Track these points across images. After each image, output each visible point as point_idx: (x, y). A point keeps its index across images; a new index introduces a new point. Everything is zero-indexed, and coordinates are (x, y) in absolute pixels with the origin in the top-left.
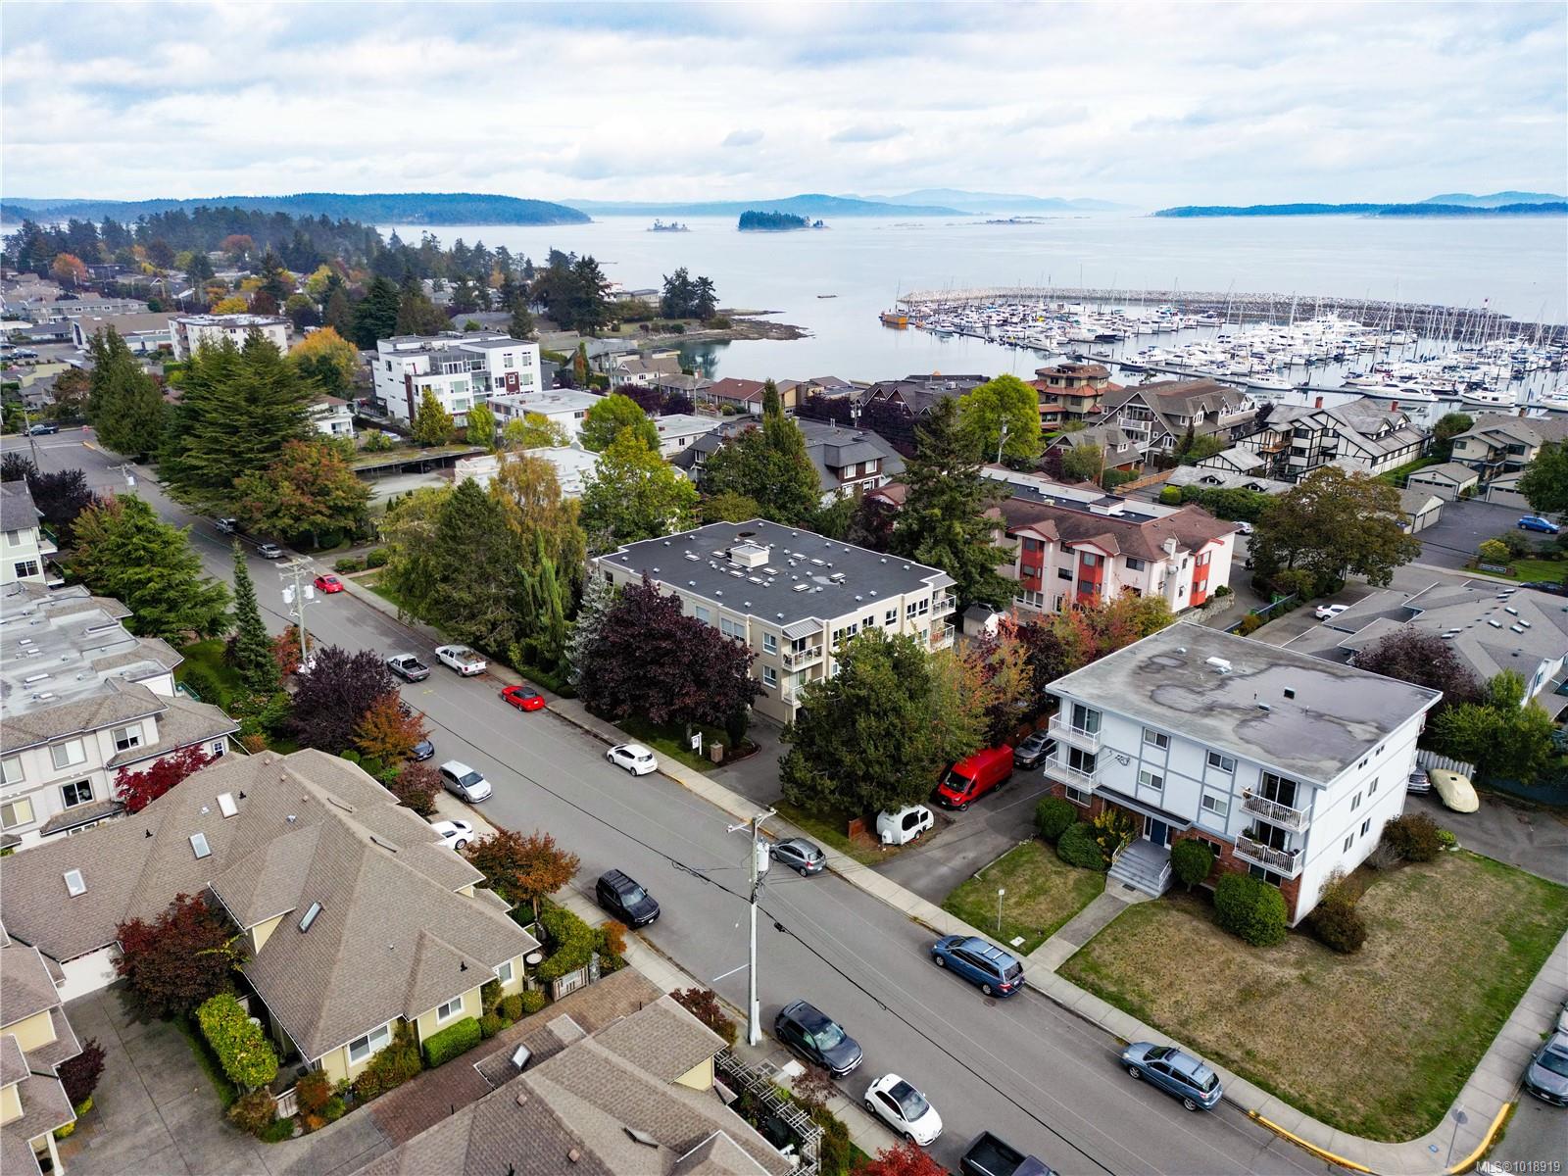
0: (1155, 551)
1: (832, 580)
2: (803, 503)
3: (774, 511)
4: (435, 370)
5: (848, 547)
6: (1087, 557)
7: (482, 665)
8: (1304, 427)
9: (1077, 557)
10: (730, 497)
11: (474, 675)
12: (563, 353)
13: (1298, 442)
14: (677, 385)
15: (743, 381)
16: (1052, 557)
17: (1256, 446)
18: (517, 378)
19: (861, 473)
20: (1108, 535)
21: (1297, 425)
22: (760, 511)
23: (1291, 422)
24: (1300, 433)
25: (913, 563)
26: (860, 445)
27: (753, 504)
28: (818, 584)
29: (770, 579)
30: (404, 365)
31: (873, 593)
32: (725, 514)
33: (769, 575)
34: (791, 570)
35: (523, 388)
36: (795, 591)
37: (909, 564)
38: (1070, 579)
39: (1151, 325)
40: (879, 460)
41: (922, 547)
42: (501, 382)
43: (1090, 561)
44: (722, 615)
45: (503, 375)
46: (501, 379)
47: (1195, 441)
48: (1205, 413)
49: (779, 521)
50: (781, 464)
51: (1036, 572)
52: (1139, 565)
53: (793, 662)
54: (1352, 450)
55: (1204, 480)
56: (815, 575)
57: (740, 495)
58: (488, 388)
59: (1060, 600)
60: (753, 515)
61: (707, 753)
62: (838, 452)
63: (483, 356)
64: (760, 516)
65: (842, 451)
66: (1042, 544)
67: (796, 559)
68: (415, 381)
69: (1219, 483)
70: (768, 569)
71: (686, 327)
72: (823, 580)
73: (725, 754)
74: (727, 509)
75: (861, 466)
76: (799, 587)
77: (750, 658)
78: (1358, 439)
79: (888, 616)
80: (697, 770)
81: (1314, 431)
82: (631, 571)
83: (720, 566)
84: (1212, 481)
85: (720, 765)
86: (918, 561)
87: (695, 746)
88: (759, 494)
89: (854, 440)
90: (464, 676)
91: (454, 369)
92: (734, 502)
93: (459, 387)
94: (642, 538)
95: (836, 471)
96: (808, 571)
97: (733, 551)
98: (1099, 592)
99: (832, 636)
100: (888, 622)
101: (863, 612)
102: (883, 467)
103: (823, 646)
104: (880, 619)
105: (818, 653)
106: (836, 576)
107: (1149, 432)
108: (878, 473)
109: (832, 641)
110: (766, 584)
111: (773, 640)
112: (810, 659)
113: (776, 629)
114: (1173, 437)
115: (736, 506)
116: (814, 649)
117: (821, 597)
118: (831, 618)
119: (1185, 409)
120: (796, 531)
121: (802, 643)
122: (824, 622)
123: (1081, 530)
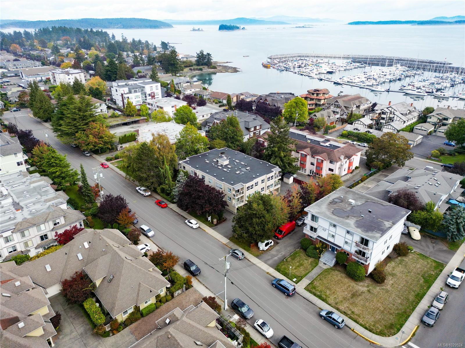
0: (338, 159)
1: (247, 170)
2: (238, 142)
3: (230, 144)
4: (130, 92)
5: (251, 158)
6: (319, 160)
7: (149, 193)
8: (385, 112)
9: (316, 160)
10: (218, 141)
11: (147, 196)
12: (167, 82)
13: (383, 116)
14: (201, 93)
15: (221, 93)
16: (309, 159)
17: (371, 117)
18: (154, 93)
19: (255, 129)
20: (325, 153)
21: (383, 111)
22: (226, 145)
23: (381, 110)
24: (383, 113)
25: (270, 163)
26: (255, 120)
27: (224, 143)
28: (242, 171)
29: (229, 170)
30: (121, 91)
31: (258, 174)
32: (216, 146)
33: (229, 168)
34: (235, 166)
35: (156, 97)
36: (236, 174)
37: (268, 164)
38: (314, 165)
39: (344, 67)
40: (261, 125)
41: (272, 159)
42: (150, 95)
43: (320, 161)
44: (216, 182)
45: (150, 93)
46: (150, 94)
47: (353, 115)
48: (356, 106)
49: (231, 148)
50: (232, 130)
51: (304, 163)
52: (333, 163)
53: (236, 196)
54: (398, 119)
55: (355, 129)
56: (242, 168)
57: (220, 140)
58: (146, 97)
59: (311, 171)
60: (224, 147)
61: (212, 222)
62: (249, 124)
63: (144, 87)
65: (250, 123)
66: (306, 155)
67: (237, 162)
68: (124, 95)
69: (359, 130)
70: (229, 166)
71: (203, 69)
72: (244, 169)
73: (217, 222)
74: (217, 144)
75: (255, 127)
76: (237, 172)
77: (224, 195)
78: (400, 116)
79: (262, 181)
80: (210, 227)
81: (387, 113)
82: (190, 166)
83: (215, 165)
84: (357, 130)
85: (216, 225)
86: (271, 163)
87: (209, 220)
88: (226, 139)
89: (253, 119)
90: (144, 196)
91: (136, 92)
93: (137, 97)
94: (193, 155)
95: (248, 129)
96: (240, 166)
97: (219, 160)
98: (322, 170)
99: (246, 188)
100: (262, 183)
101: (255, 181)
102: (262, 127)
103: (244, 191)
104: (260, 182)
105: (243, 193)
106: (248, 168)
107: (340, 111)
108: (260, 129)
109: (246, 189)
110: (228, 171)
111: (230, 190)
112: (240, 195)
113: (231, 187)
114: (347, 113)
115: (219, 143)
116: (242, 192)
117: (244, 176)
118: (246, 183)
119: (351, 105)
120: (237, 152)
121: (238, 191)
122: (244, 185)
123: (317, 151)
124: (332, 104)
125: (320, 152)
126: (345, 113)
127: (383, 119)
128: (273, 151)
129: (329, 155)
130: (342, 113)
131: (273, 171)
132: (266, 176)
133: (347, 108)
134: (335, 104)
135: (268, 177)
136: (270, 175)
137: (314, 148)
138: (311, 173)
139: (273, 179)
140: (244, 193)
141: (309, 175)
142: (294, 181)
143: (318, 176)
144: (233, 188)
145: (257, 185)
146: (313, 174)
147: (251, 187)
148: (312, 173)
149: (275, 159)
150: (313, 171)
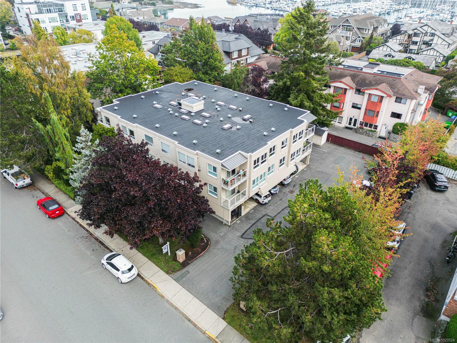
1: (244, 120)
2: (216, 71)
3: (201, 76)
4: (41, 12)
5: (248, 97)
6: (373, 97)
7: (28, 181)
8: (419, 32)
9: (366, 97)
10: (178, 68)
11: (22, 188)
12: (106, 10)
13: (415, 39)
14: (152, 21)
15: (179, 19)
16: (351, 97)
17: (398, 41)
18: (80, 16)
19: (240, 56)
20: (384, 84)
21: (415, 31)
22: (194, 76)
23: (413, 30)
24: (416, 35)
25: (288, 106)
26: (239, 41)
27: (190, 72)
28: (236, 124)
29: (207, 121)
30: (25, 9)
31: (273, 129)
32: (176, 78)
33: (206, 117)
34: (218, 113)
35: (84, 21)
36: (223, 129)
38: (360, 108)
40: (248, 48)
41: (292, 96)
42: (73, 18)
43: (375, 99)
44: (178, 150)
45: (73, 15)
46: (73, 17)
47: (373, 39)
48: (374, 27)
49: (204, 81)
50: (205, 49)
51: (340, 105)
52: (403, 101)
53: (229, 183)
54: (440, 41)
55: (386, 56)
56: (233, 116)
57: (183, 67)
58: (67, 21)
59: (351, 119)
60: (191, 78)
61: (174, 257)
62: (229, 45)
63: (63, 5)
64: (194, 78)
65: (231, 43)
66: (346, 89)
67: (220, 106)
68: (31, 16)
69: (393, 57)
70: (204, 114)
71: (156, 3)
72: (237, 120)
73: (186, 254)
74: (176, 75)
75: (240, 51)
76: (226, 126)
77: (201, 186)
78: (442, 36)
79: (283, 144)
80: (167, 273)
81: (423, 33)
82: (119, 117)
83: (175, 111)
84: (389, 56)
85: (184, 265)
86: (291, 105)
87: (165, 251)
88: (193, 66)
89: (236, 38)
90: (16, 188)
91: (49, 11)
92: (180, 71)
93: (52, 20)
94: (128, 94)
95: (228, 54)
96: (228, 114)
97: (182, 102)
98: (377, 116)
99: (253, 163)
100: (282, 148)
101: (270, 144)
102: (250, 52)
103: (247, 170)
104: (279, 146)
105: (244, 175)
106: (247, 117)
107: (351, 36)
108: (247, 55)
109: (253, 166)
110: (205, 125)
111: (215, 169)
112: (239, 180)
113: (217, 162)
114: (361, 38)
115: (181, 73)
116: (242, 173)
117: (241, 133)
118: (253, 151)
119: (367, 26)
120: (216, 87)
121: (233, 171)
122: (248, 155)
123: (367, 82)
124: (339, 27)
125: (373, 83)
126: (359, 37)
127: (415, 43)
128: (293, 79)
129: (392, 86)
130: (354, 39)
131: (302, 122)
132: (291, 132)
133: (361, 30)
134: (343, 26)
135: (294, 134)
136: (296, 130)
137: (358, 75)
138: (350, 124)
139: (301, 137)
140: (247, 174)
141: (347, 128)
142: (328, 140)
143: (368, 128)
144: (222, 165)
145: (273, 153)
146: (354, 125)
147: (262, 159)
148: (352, 124)
149: (298, 96)
150: (356, 120)
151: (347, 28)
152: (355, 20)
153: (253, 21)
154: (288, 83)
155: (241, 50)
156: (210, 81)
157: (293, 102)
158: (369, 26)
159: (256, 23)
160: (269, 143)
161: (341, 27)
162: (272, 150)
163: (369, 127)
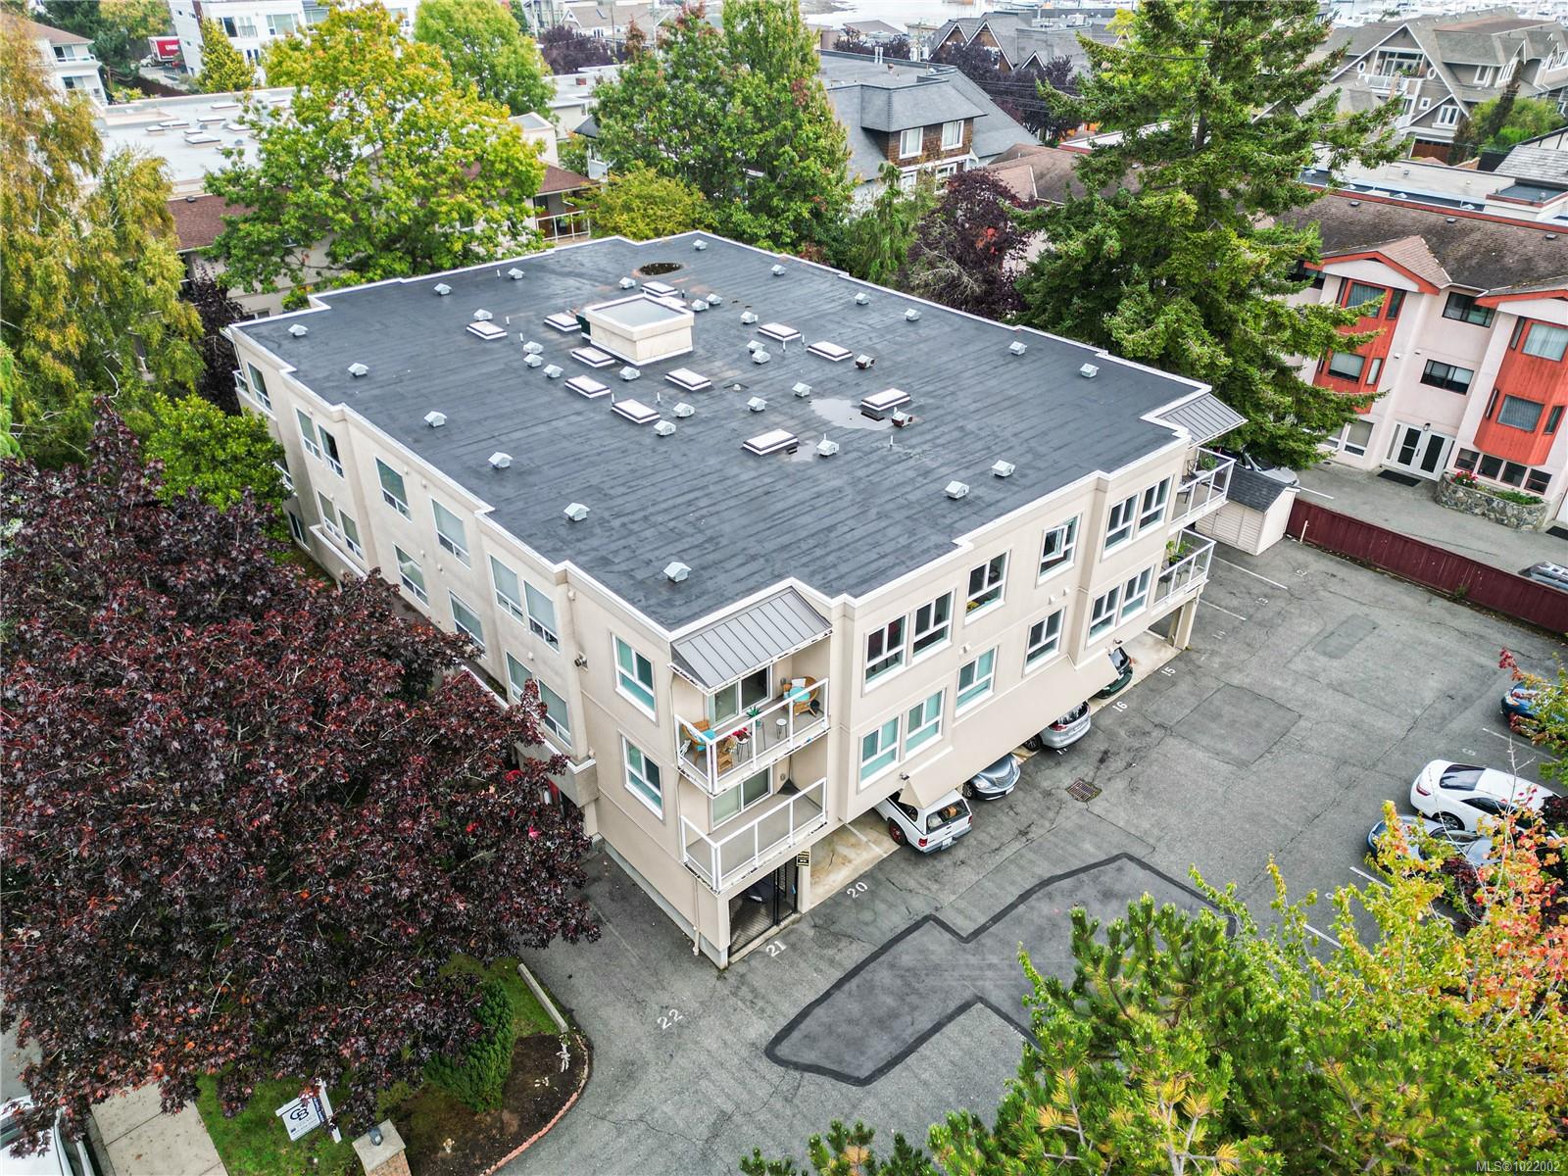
1: (868, 412)
2: (807, 198)
3: (740, 216)
5: (914, 306)
6: (1537, 335)
9: (1502, 333)
19: (932, 150)
22: (712, 217)
25: (1103, 354)
26: (933, 89)
27: (686, 196)
28: (822, 428)
29: (682, 408)
31: (1002, 467)
32: (621, 218)
33: (684, 390)
34: (754, 374)
36: (750, 453)
37: (1093, 359)
38: (1462, 388)
40: (969, 120)
41: (1127, 309)
43: (1547, 345)
44: (489, 547)
48: (1520, 62)
49: (752, 240)
50: (761, 102)
51: (1365, 368)
53: (712, 757)
56: (821, 390)
57: (662, 173)
59: (1412, 436)
60: (694, 224)
62: (889, 103)
64: (709, 227)
65: (896, 98)
66: (1400, 295)
67: (772, 340)
68: (207, 11)
70: (683, 375)
74: (627, 208)
75: (933, 130)
76: (765, 441)
79: (1050, 544)
86: (1115, 348)
88: (709, 175)
89: (920, 79)
92: (646, 190)
95: (881, 139)
96: (798, 377)
97: (589, 312)
98: (1552, 428)
99: (861, 648)
100: (1046, 566)
101: (973, 547)
102: (976, 139)
103: (831, 685)
104: (1025, 555)
105: (815, 706)
106: (879, 399)
107: (1414, 98)
108: (965, 150)
109: (860, 660)
110: (662, 427)
111: (645, 669)
112: (780, 733)
113: (654, 639)
114: (1461, 107)
115: (651, 200)
116: (800, 694)
117: (829, 480)
118: (859, 587)
119: (1489, 52)
120: (781, 260)
121: (756, 684)
122: (832, 605)
124: (1367, 58)
125: (1543, 266)
126: (1451, 101)
128: (1135, 223)
130: (1428, 109)
131: (1166, 436)
132: (1100, 488)
133: (1462, 75)
134: (1383, 55)
135: (1114, 498)
136: (1130, 480)
137: (1465, 232)
138: (1406, 457)
139: (1155, 516)
140: (831, 703)
141: (1388, 475)
142: (1292, 529)
143: (1498, 484)
144: (676, 656)
145: (993, 595)
146: (1429, 464)
147: (922, 625)
148: (1418, 459)
149: (1157, 310)
150: (1436, 443)
151: (1400, 66)
152: (1440, 34)
153: (1014, 34)
154: (1113, 245)
155: (940, 125)
156: (775, 239)
157: (1129, 341)
158: (1501, 54)
159: (1024, 42)
160: (964, 541)
161: (1376, 61)
162: (985, 580)
163: (1507, 479)
